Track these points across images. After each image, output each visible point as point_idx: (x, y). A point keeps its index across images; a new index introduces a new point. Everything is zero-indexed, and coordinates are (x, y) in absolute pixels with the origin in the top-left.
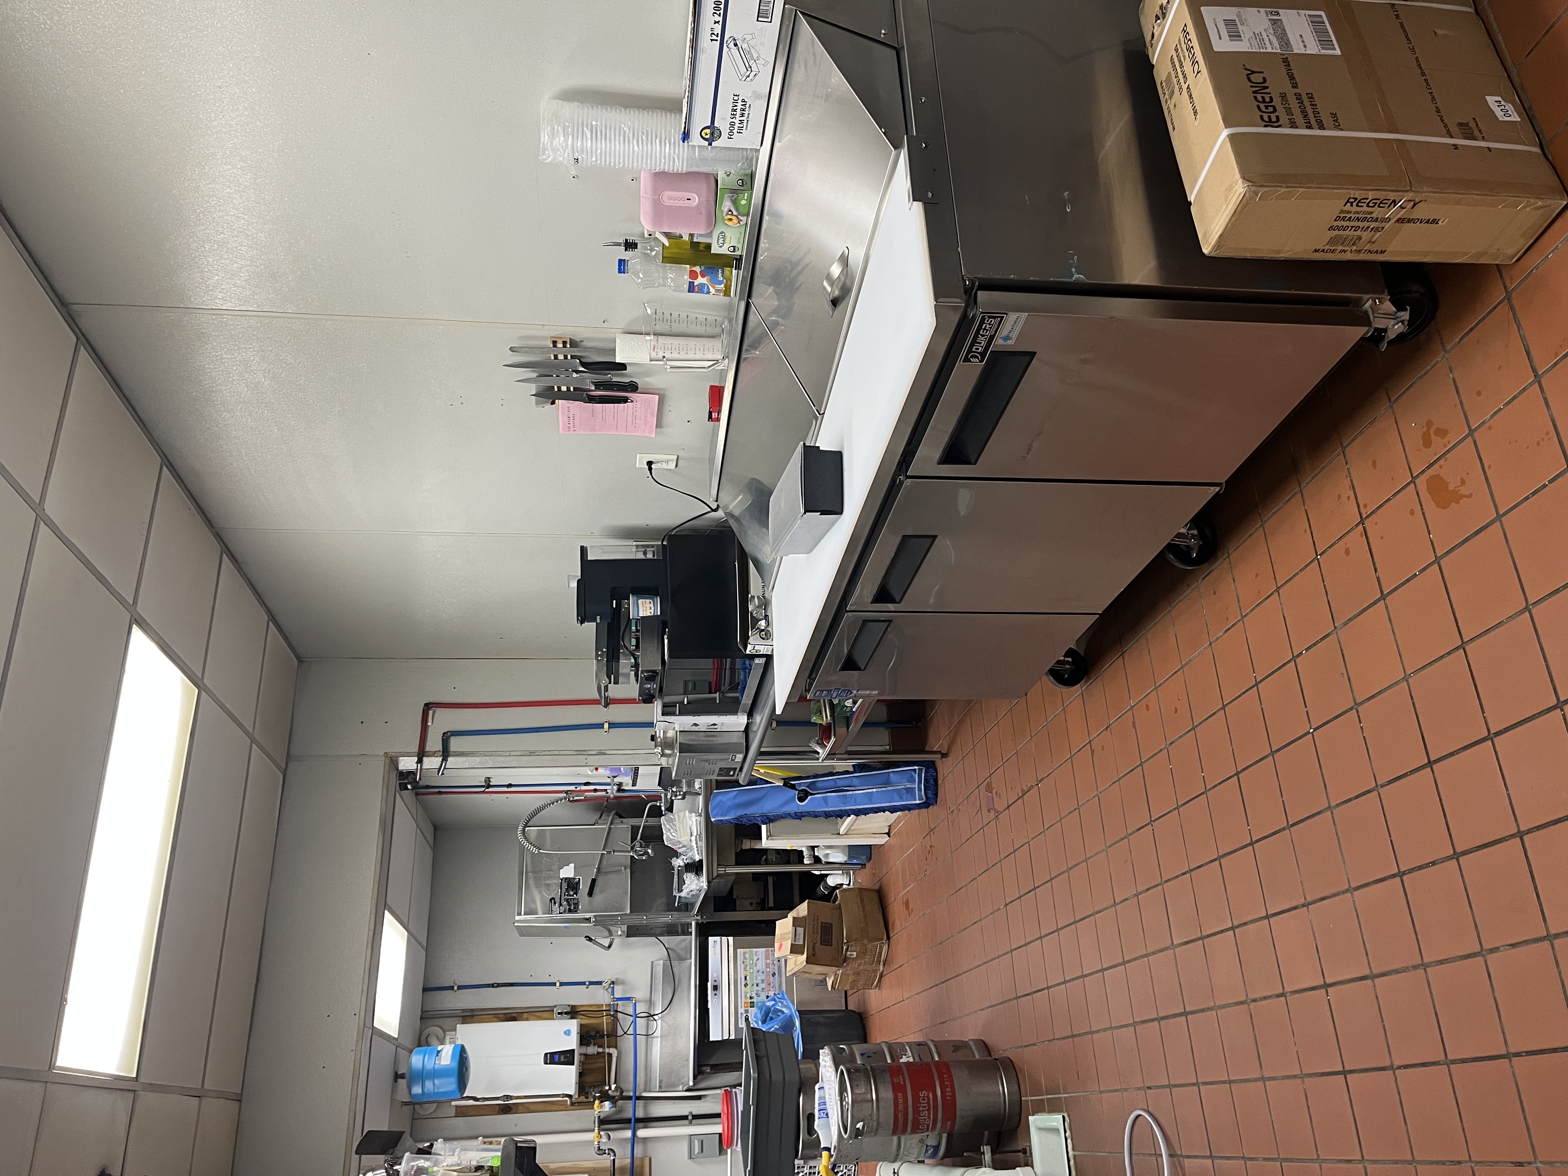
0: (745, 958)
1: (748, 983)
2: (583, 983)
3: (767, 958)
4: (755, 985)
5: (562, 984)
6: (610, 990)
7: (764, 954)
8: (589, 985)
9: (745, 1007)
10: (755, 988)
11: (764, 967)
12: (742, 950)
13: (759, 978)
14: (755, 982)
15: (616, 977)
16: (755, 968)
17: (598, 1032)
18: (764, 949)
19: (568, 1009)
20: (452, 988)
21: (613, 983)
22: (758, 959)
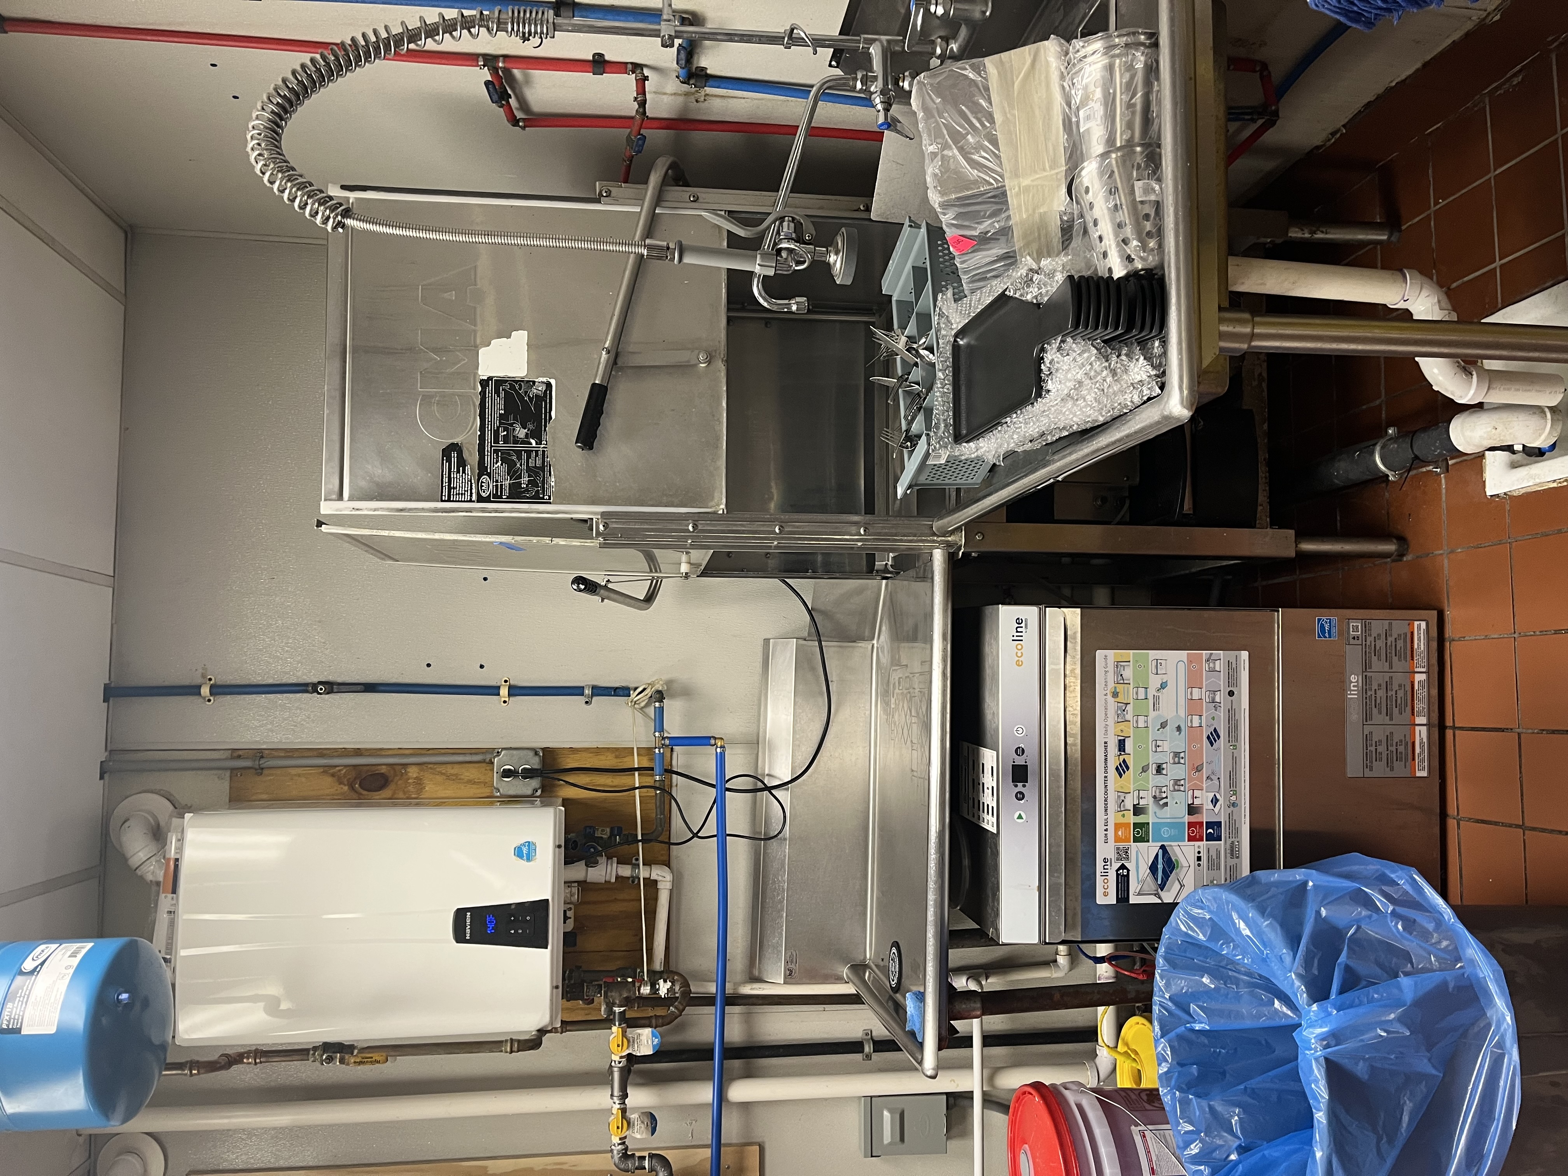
0: (1121, 679)
1: (1130, 763)
2: (576, 691)
3: (1193, 681)
4: (1153, 769)
5: (515, 691)
6: (651, 711)
7: (1181, 666)
8: (593, 695)
9: (1117, 839)
10: (1153, 779)
11: (1182, 713)
12: (1111, 653)
13: (1166, 746)
14: (1153, 760)
15: (666, 677)
16: (1152, 714)
17: (620, 829)
18: (1183, 654)
19: (535, 763)
20: (194, 690)
21: (660, 696)
22: (1163, 686)
